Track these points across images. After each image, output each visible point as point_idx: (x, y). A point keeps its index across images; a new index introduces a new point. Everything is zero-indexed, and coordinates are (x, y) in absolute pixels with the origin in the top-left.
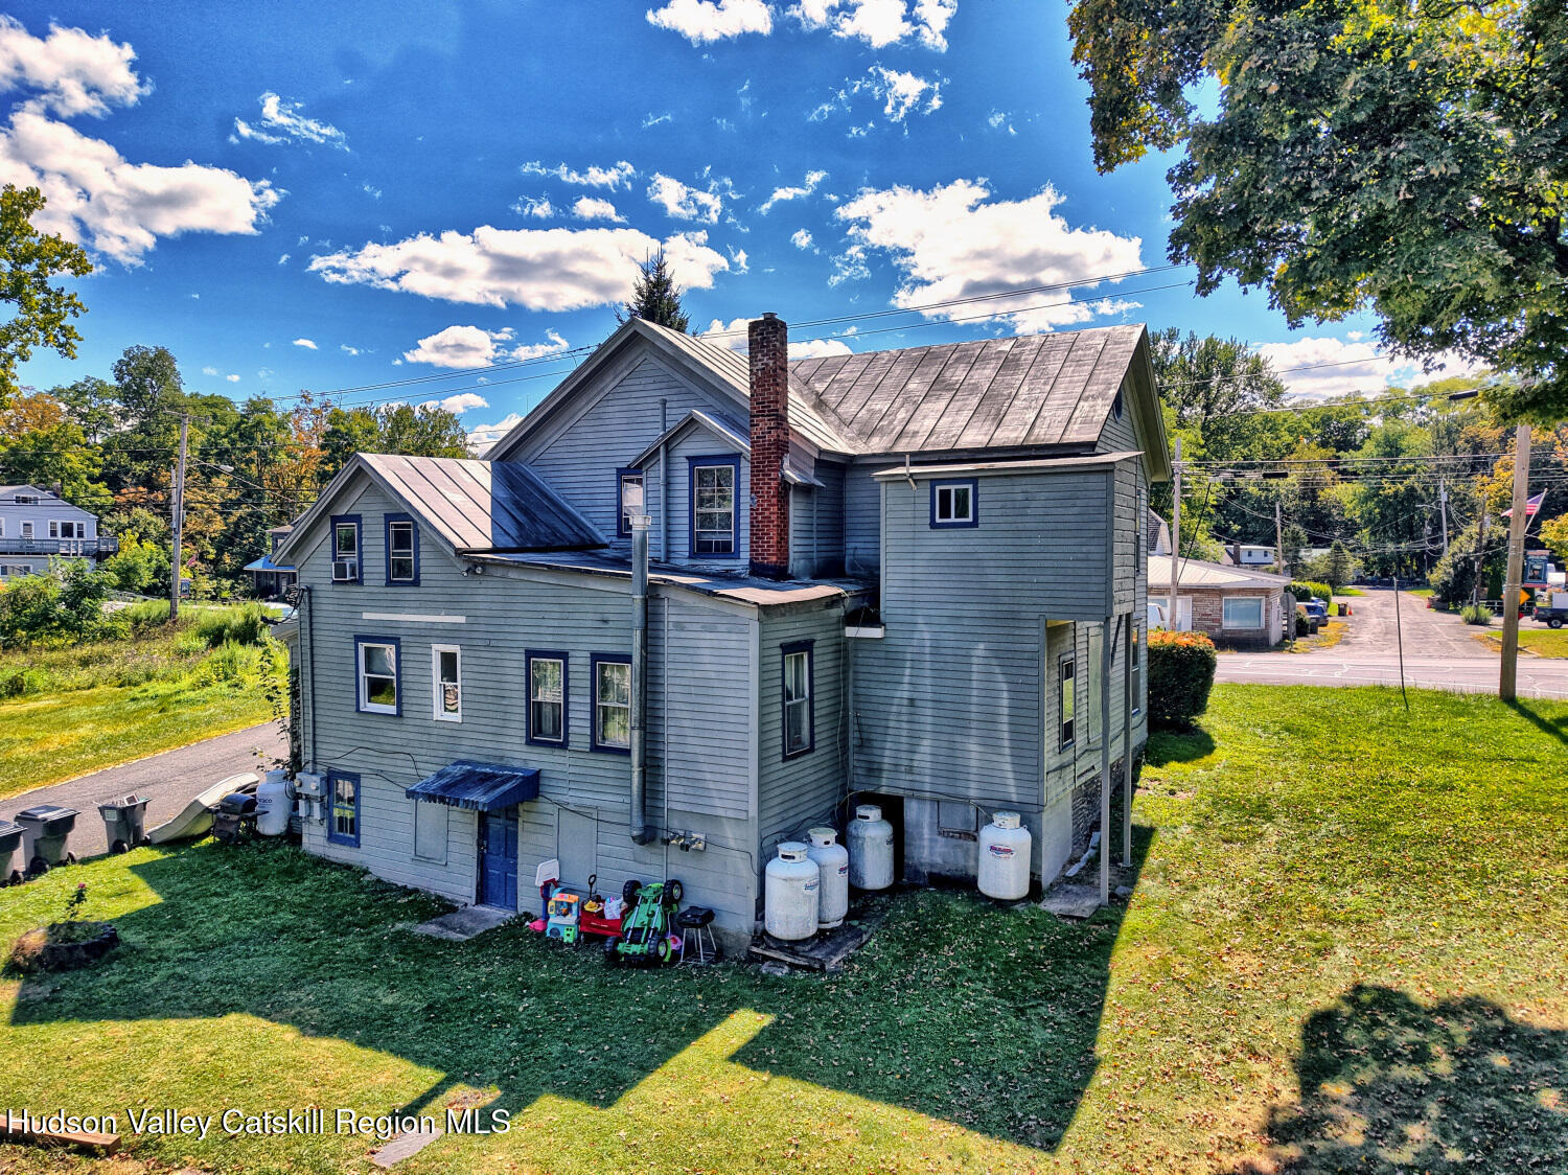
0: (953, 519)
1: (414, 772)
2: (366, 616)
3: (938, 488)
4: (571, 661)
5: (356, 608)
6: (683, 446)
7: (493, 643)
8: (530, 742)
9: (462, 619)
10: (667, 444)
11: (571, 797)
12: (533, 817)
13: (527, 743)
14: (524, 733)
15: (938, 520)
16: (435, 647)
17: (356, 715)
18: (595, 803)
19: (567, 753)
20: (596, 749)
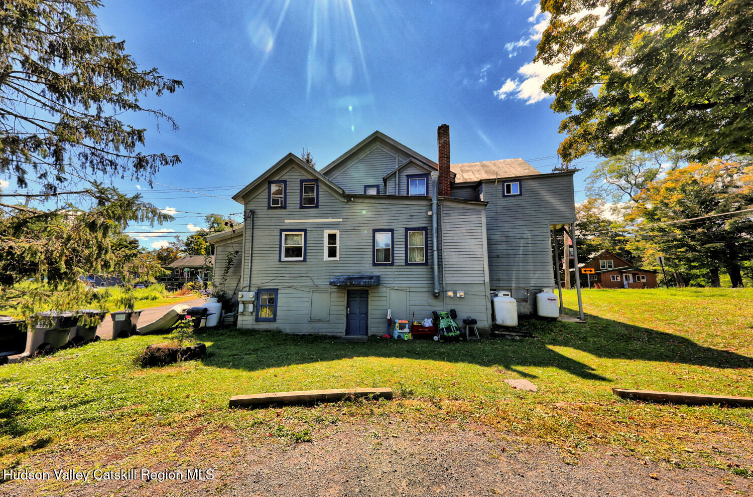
0: (512, 194)
1: (312, 283)
2: (286, 221)
3: (505, 184)
4: (395, 232)
5: (282, 219)
6: (405, 172)
7: (356, 228)
8: (374, 265)
9: (341, 220)
10: (399, 170)
11: (396, 284)
12: (376, 295)
13: (373, 266)
14: (372, 262)
15: (506, 194)
16: (325, 231)
17: (278, 263)
18: (409, 285)
19: (394, 267)
20: (407, 264)
